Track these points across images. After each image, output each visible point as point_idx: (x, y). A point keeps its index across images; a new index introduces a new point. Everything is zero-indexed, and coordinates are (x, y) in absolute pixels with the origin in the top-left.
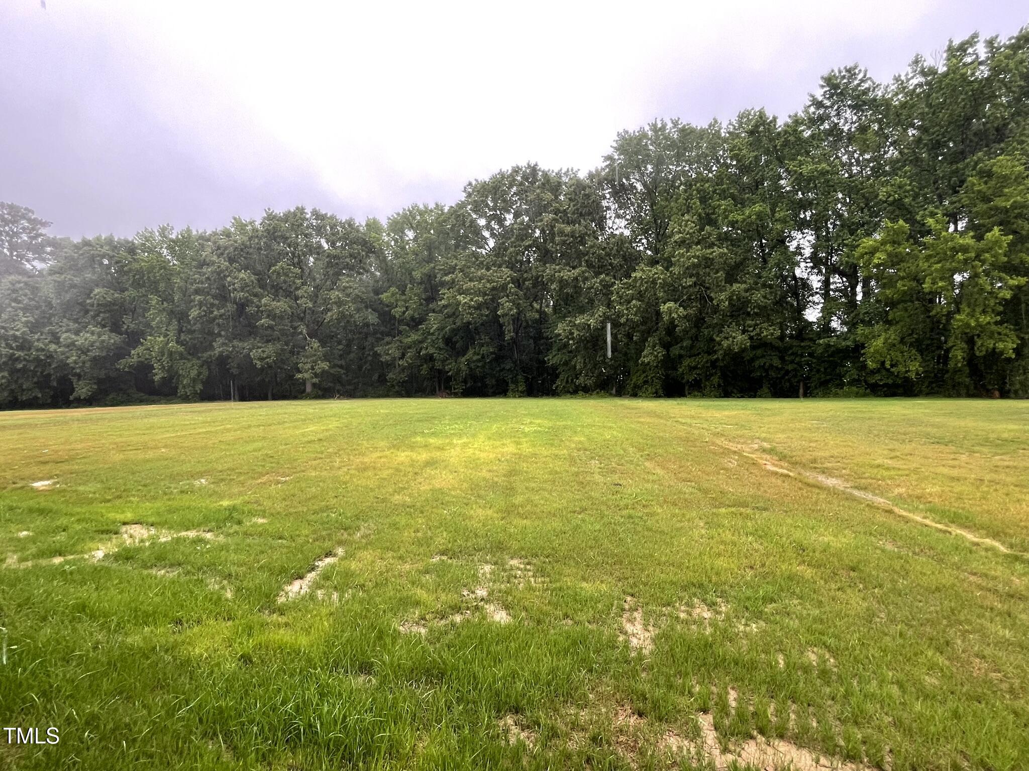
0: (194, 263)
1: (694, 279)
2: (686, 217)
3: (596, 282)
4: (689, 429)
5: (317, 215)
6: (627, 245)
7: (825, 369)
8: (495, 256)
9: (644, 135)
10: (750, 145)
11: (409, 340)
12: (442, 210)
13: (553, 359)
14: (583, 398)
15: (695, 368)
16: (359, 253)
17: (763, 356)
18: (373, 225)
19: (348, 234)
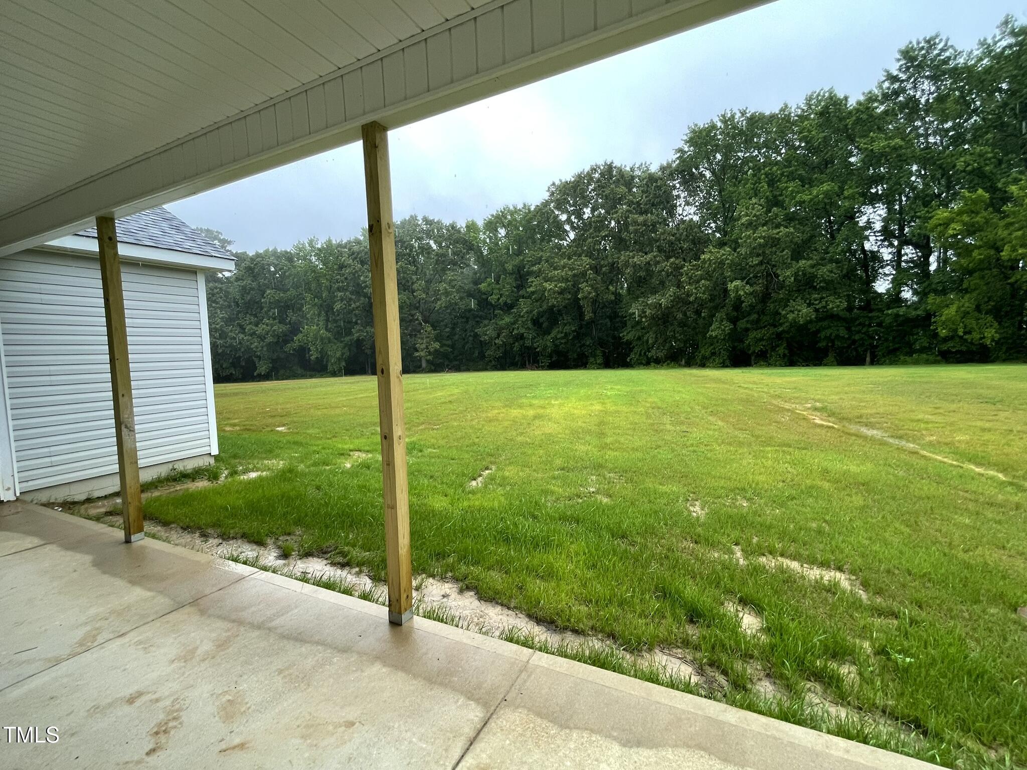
0: (335, 267)
1: (761, 258)
2: (754, 200)
3: (667, 265)
4: (750, 392)
5: (427, 221)
6: (696, 229)
7: (894, 338)
8: (576, 247)
9: (713, 127)
10: (820, 126)
11: (504, 322)
12: (529, 209)
13: (627, 335)
14: (655, 368)
15: (761, 339)
16: (461, 251)
17: (830, 327)
18: (471, 227)
19: (451, 235)
